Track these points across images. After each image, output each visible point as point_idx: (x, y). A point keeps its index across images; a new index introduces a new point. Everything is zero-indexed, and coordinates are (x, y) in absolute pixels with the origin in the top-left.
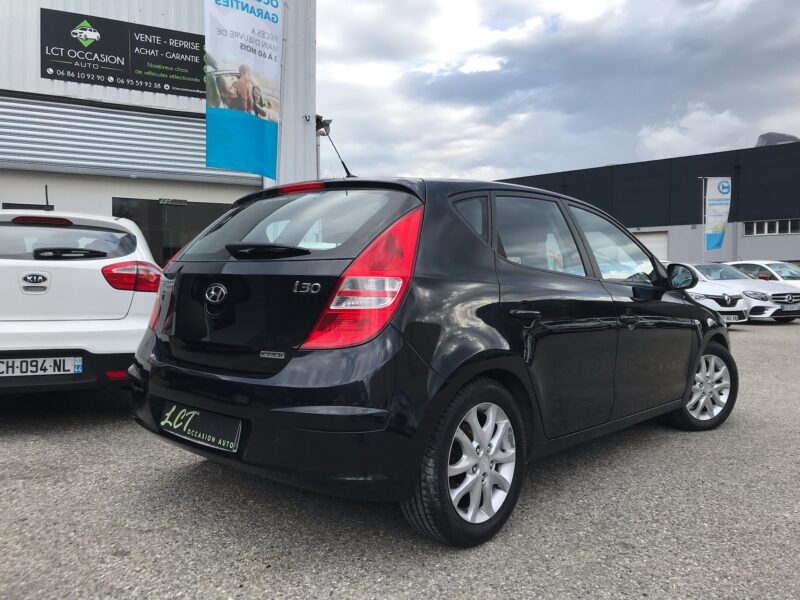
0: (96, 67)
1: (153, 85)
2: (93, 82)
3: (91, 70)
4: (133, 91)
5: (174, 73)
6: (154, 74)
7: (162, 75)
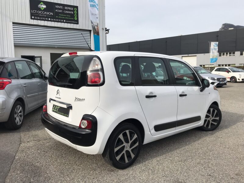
0: (45, 16)
1: (61, 20)
2: (45, 20)
3: (44, 17)
4: (55, 22)
5: (66, 17)
6: (61, 17)
7: (63, 18)
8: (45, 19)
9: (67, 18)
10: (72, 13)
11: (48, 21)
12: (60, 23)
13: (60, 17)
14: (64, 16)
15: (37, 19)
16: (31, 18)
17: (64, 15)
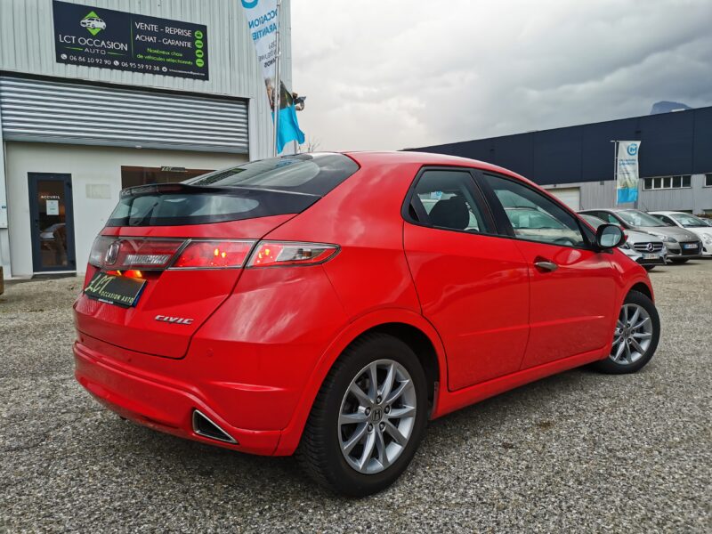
0: (103, 52)
1: (153, 68)
2: (102, 66)
3: (99, 56)
4: (136, 73)
5: (170, 57)
6: (153, 58)
7: (160, 59)
8: (103, 62)
9: (173, 61)
10: (189, 45)
11: (112, 67)
12: (151, 75)
13: (149, 57)
14: (162, 56)
15: (78, 63)
16: (59, 60)
17: (163, 52)
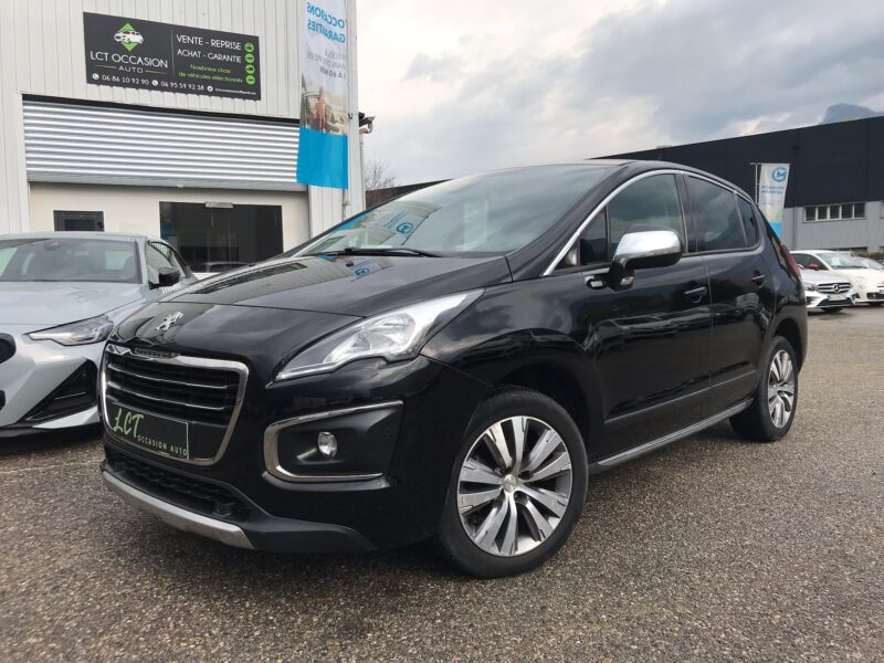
0: (140, 71)
1: (196, 87)
2: (138, 86)
3: (135, 75)
4: (178, 94)
5: (216, 74)
6: (197, 76)
7: (206, 77)
8: (140, 82)
9: (220, 79)
10: (238, 59)
11: (151, 87)
12: (195, 96)
13: (192, 75)
14: (207, 73)
15: (111, 84)
16: (90, 80)
17: (209, 69)
